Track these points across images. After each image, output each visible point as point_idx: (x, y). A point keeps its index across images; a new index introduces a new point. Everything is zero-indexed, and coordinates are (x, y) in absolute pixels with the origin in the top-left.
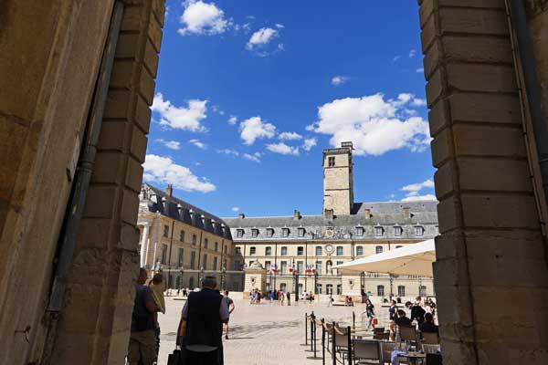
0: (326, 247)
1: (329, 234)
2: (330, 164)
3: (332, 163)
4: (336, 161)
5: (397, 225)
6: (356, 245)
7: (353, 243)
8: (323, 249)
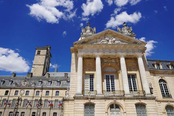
0: (21, 91)
1: (24, 84)
2: (38, 53)
3: (39, 53)
4: (41, 52)
5: (59, 81)
6: (36, 90)
7: (35, 89)
8: (19, 92)
